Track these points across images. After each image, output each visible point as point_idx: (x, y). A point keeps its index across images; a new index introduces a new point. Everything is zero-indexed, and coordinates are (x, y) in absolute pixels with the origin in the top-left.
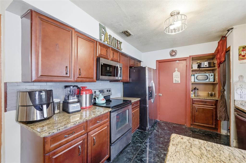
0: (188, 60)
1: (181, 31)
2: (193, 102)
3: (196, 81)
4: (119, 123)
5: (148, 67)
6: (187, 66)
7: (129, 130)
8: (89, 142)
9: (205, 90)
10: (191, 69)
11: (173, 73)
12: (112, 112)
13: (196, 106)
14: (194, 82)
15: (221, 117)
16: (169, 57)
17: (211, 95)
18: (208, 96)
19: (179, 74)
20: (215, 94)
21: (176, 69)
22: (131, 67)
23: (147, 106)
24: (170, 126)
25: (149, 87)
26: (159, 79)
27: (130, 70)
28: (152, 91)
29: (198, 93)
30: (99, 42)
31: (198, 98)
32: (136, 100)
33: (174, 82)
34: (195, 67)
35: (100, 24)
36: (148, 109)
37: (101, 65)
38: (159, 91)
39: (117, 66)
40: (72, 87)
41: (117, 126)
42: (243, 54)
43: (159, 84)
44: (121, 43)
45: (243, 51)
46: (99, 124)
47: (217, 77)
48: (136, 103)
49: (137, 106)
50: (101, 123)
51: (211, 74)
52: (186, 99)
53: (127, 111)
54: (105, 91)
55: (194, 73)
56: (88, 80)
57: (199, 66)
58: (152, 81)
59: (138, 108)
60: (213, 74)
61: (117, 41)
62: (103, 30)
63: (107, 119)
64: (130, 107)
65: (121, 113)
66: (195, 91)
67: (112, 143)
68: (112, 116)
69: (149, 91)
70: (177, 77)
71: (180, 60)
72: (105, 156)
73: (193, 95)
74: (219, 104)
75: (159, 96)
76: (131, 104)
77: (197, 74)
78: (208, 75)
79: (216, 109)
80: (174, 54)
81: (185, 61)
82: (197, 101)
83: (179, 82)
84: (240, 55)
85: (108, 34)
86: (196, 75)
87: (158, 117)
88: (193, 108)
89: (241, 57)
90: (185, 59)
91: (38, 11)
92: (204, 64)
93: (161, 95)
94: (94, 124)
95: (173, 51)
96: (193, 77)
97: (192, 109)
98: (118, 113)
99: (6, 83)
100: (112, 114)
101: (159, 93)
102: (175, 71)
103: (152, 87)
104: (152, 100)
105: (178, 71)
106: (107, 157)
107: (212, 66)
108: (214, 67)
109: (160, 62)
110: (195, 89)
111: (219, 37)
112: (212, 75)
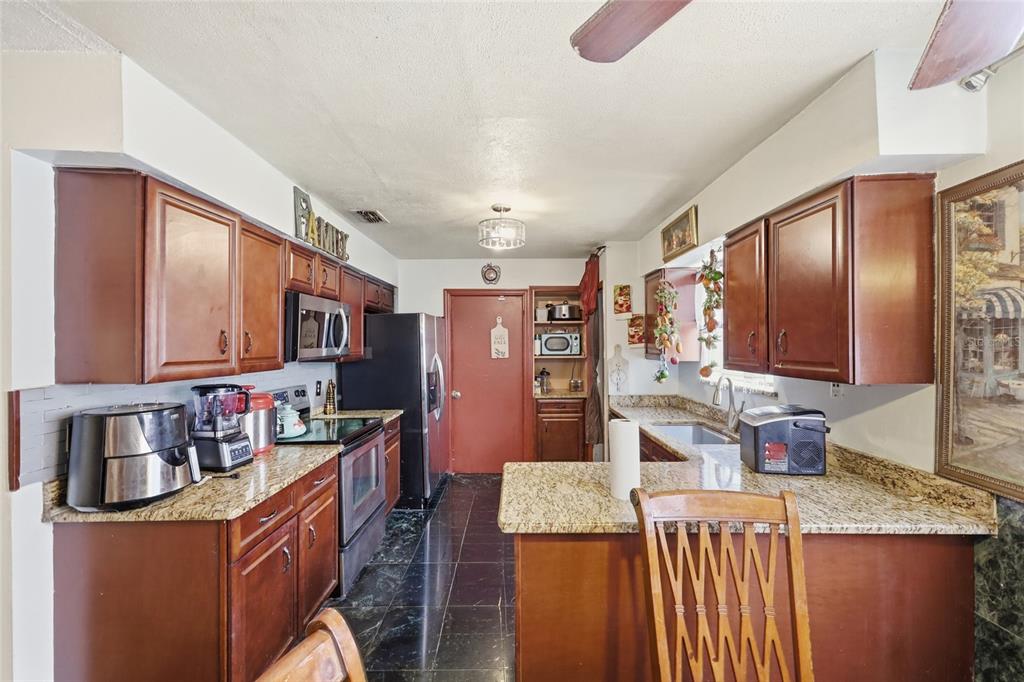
0: (527, 297)
1: (512, 247)
2: (539, 407)
3: (545, 351)
4: (359, 488)
5: (426, 315)
6: (523, 312)
7: (379, 507)
8: (303, 537)
9: (562, 376)
10: (534, 322)
11: (492, 331)
12: (344, 455)
13: (546, 417)
14: (542, 355)
15: (591, 437)
16: (481, 285)
17: (574, 387)
18: (570, 390)
19: (505, 332)
20: (582, 383)
21: (499, 320)
22: (368, 310)
23: (426, 431)
24: (485, 483)
25: (429, 375)
26: (452, 345)
27: (365, 317)
28: (435, 386)
29: (549, 384)
30: (290, 242)
31: (548, 397)
32: (395, 416)
33: (494, 356)
34: (542, 316)
35: (295, 188)
36: (427, 441)
37: (302, 314)
38: (451, 384)
39: (337, 313)
40: (222, 392)
41: (354, 493)
42: (620, 302)
43: (452, 363)
44: (346, 236)
45: (620, 295)
46: (318, 488)
47: (585, 344)
48: (392, 424)
49: (395, 435)
50: (322, 485)
51: (574, 336)
52: (523, 403)
53: (373, 450)
54: (291, 394)
55: (540, 329)
56: (264, 363)
57: (551, 316)
58: (436, 356)
59: (396, 441)
60: (578, 336)
61: (337, 232)
62: (304, 205)
63: (334, 476)
64: (381, 438)
65: (362, 458)
66: (542, 379)
67: (345, 542)
68: (343, 467)
69: (429, 386)
70: (500, 343)
71: (507, 294)
72: (330, 581)
73: (539, 391)
74: (589, 407)
75: (453, 398)
76: (383, 430)
77: (546, 333)
78: (567, 336)
79: (583, 418)
80: (493, 275)
81: (520, 298)
82: (547, 405)
83: (507, 356)
84: (616, 303)
85: (317, 216)
86: (545, 337)
87: (451, 465)
88: (538, 423)
89: (617, 307)
90: (519, 294)
91: (156, 175)
92: (561, 309)
93: (459, 394)
94: (309, 489)
95: (490, 268)
96: (538, 342)
97: (537, 426)
98: (354, 458)
99: (18, 392)
100: (343, 460)
101: (452, 390)
102: (495, 326)
103: (437, 373)
104: (437, 414)
105: (504, 324)
106: (332, 585)
107: (577, 316)
108: (580, 319)
109: (453, 295)
110: (542, 373)
111: (587, 252)
112: (576, 338)
